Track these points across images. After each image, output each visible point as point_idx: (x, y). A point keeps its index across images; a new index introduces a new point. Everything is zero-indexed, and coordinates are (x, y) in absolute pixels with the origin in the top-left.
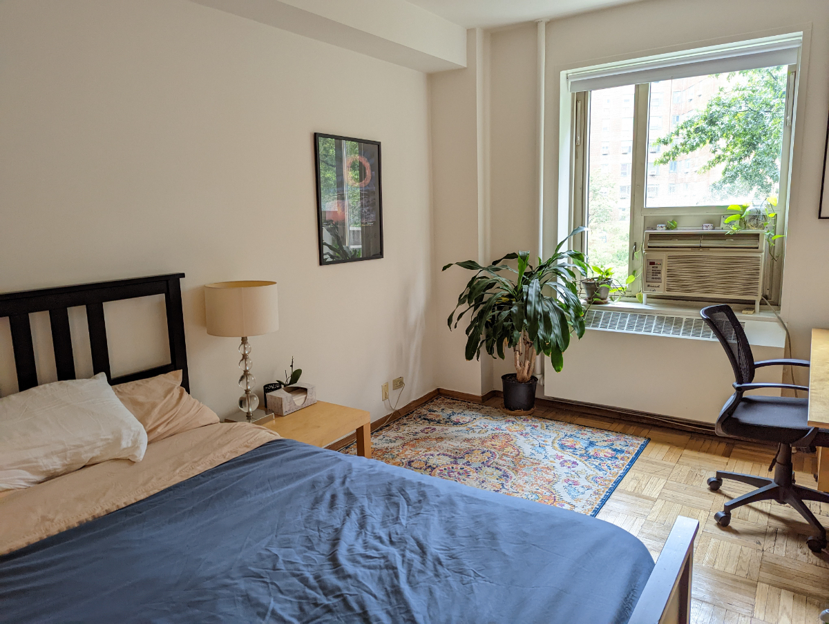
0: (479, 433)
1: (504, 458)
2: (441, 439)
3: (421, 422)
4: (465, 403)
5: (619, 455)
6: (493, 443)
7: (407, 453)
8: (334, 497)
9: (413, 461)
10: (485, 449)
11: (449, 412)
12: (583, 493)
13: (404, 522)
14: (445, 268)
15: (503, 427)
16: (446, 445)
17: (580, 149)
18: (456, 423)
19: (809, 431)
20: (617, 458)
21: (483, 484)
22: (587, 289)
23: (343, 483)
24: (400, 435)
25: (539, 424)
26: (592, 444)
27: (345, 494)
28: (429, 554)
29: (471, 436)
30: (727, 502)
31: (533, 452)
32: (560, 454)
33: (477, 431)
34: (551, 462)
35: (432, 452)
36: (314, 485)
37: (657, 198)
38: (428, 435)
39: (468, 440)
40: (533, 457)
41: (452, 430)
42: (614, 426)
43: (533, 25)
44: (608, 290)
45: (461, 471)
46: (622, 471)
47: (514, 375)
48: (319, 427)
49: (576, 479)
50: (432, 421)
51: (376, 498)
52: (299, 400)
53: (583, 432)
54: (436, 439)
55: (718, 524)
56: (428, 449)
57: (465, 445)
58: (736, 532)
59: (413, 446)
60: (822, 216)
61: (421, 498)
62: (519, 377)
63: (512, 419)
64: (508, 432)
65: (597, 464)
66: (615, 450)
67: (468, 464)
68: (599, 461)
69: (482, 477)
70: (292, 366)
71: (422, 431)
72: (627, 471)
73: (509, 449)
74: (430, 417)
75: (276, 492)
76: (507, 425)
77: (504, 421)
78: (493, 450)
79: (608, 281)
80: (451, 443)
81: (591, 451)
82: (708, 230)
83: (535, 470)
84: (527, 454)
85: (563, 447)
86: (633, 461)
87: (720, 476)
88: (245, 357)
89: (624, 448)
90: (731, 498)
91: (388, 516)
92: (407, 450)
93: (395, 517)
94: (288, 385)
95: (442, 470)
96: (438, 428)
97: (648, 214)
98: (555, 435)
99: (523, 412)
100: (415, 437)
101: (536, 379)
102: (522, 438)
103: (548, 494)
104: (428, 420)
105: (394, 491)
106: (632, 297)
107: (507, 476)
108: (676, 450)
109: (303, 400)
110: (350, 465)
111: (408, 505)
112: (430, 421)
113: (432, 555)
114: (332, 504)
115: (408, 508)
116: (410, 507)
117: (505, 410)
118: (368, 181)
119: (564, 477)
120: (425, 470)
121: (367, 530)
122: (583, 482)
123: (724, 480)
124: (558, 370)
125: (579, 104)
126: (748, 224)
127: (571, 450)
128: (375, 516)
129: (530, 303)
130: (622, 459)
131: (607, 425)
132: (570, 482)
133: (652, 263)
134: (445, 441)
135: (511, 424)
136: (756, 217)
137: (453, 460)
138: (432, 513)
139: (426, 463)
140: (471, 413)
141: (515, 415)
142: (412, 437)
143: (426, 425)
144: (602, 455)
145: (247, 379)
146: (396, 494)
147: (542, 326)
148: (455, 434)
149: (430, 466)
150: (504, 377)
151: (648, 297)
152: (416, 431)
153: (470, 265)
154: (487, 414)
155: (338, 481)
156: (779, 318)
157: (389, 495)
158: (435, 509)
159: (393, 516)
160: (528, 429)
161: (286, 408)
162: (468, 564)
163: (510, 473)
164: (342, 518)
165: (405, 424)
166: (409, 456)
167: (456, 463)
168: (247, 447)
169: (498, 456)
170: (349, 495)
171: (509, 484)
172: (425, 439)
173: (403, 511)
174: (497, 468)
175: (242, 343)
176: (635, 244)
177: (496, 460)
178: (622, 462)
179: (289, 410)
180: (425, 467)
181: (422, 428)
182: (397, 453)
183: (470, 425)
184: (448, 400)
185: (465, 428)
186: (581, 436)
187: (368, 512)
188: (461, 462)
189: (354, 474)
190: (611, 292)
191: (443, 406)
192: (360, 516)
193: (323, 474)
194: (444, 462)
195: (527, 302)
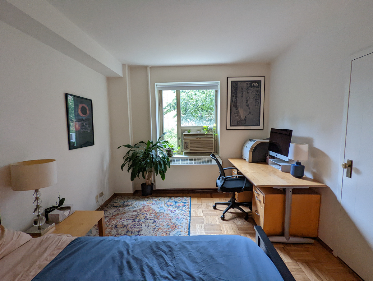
0: (138, 207)
1: (151, 215)
2: (124, 213)
3: (113, 208)
4: (127, 197)
5: (186, 204)
6: (144, 210)
7: (113, 222)
8: (128, 263)
9: (117, 225)
10: (143, 213)
11: (123, 202)
12: (183, 221)
13: (170, 264)
14: (118, 148)
15: (145, 203)
16: (127, 215)
17: (161, 108)
18: (127, 205)
19: (242, 187)
20: (186, 205)
21: (149, 227)
22: (167, 152)
23: (128, 253)
24: (107, 215)
25: (156, 199)
26: (176, 202)
27: (133, 259)
28: (196, 278)
29: (135, 209)
30: (222, 212)
31: (160, 210)
32: (169, 208)
33: (137, 206)
34: (167, 212)
35: (123, 219)
36: (113, 259)
37: (184, 124)
38: (118, 213)
39: (135, 211)
40: (160, 212)
41: (127, 208)
42: (179, 195)
43: (146, 67)
44: (173, 151)
45: (138, 224)
46: (189, 210)
47: (146, 183)
48: (83, 224)
49: (178, 216)
50: (117, 206)
51: (149, 256)
52: (67, 213)
53: (171, 199)
54: (122, 213)
55: (222, 219)
56: (121, 218)
57: (134, 214)
58: (227, 220)
59: (114, 219)
60: (228, 129)
61: (170, 249)
62: (147, 184)
63: (147, 199)
64: (147, 204)
65: (181, 209)
66: (184, 203)
67: (139, 220)
68: (181, 208)
69: (147, 224)
70: (59, 197)
71: (115, 212)
72: (190, 209)
73: (151, 211)
74: (116, 205)
75: (93, 271)
76: (146, 202)
77: (144, 201)
78: (146, 213)
79: (173, 149)
80: (129, 214)
81: (177, 205)
82: (199, 133)
83: (163, 216)
84: (158, 211)
85: (168, 205)
86: (190, 205)
87: (216, 204)
88: (37, 199)
89: (186, 201)
90: (223, 211)
91: (161, 264)
92: (112, 221)
93: (165, 263)
94: (58, 207)
95: (130, 226)
96: (121, 209)
97: (182, 129)
98: (163, 202)
99: (149, 196)
100: (113, 215)
101: (153, 184)
102: (153, 205)
103: (172, 224)
104: (115, 206)
105: (155, 249)
106: (180, 153)
107: (156, 222)
108: (199, 199)
109: (69, 213)
110: (125, 242)
111: (166, 254)
112: (116, 207)
113: (197, 277)
114: (130, 268)
115: (167, 256)
116: (167, 255)
117: (143, 196)
118: (88, 115)
119: (174, 216)
120: (124, 227)
121: (157, 276)
122: (181, 217)
123: (217, 205)
124: (163, 180)
125: (160, 94)
126: (209, 131)
127: (171, 206)
128: (155, 266)
129: (154, 158)
130: (187, 205)
131: (177, 195)
132: (177, 218)
133: (186, 143)
134: (126, 213)
135: (147, 201)
136: (210, 129)
137: (133, 220)
138: (180, 255)
139: (123, 225)
140: (131, 200)
141: (147, 198)
142: (112, 215)
143: (116, 209)
144: (181, 205)
145: (38, 210)
146: (157, 251)
147: (159, 166)
148: (129, 210)
149: (125, 226)
150: (142, 185)
151: (185, 153)
152: (113, 212)
153: (128, 146)
154: (137, 199)
155: (125, 253)
156: (219, 156)
157: (154, 253)
158: (180, 252)
159: (164, 263)
160: (154, 202)
161: (61, 218)
162: (213, 275)
163: (156, 220)
164: (141, 274)
165: (106, 210)
166: (114, 224)
167: (135, 222)
168: (59, 249)
169: (149, 215)
170: (136, 259)
171: (158, 224)
172: (118, 215)
173: (167, 259)
174: (151, 219)
175: (35, 192)
176: (179, 137)
177: (149, 216)
178: (188, 206)
179: (62, 219)
180: (123, 227)
181: (114, 211)
182: (108, 223)
183: (133, 205)
184: (120, 197)
185: (131, 207)
186: (172, 200)
187: (151, 265)
188: (136, 220)
189: (131, 246)
190: (174, 152)
191: (119, 200)
192: (148, 269)
193: (115, 252)
194: (130, 222)
195: (153, 158)
